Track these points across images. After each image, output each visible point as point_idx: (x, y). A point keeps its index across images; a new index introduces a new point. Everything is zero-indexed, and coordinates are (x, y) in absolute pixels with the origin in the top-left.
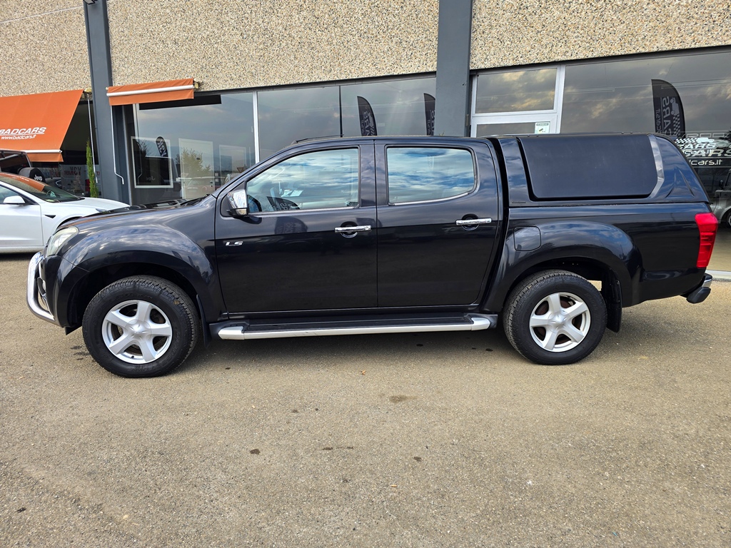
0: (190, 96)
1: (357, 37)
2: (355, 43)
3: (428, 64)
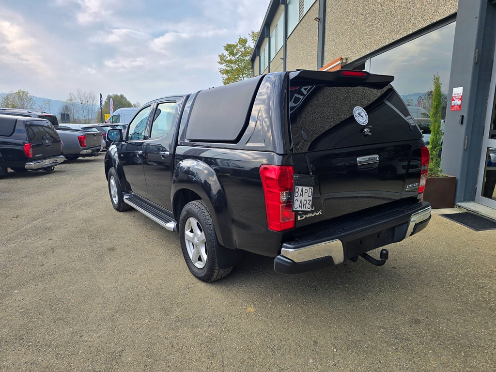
0: (339, 68)
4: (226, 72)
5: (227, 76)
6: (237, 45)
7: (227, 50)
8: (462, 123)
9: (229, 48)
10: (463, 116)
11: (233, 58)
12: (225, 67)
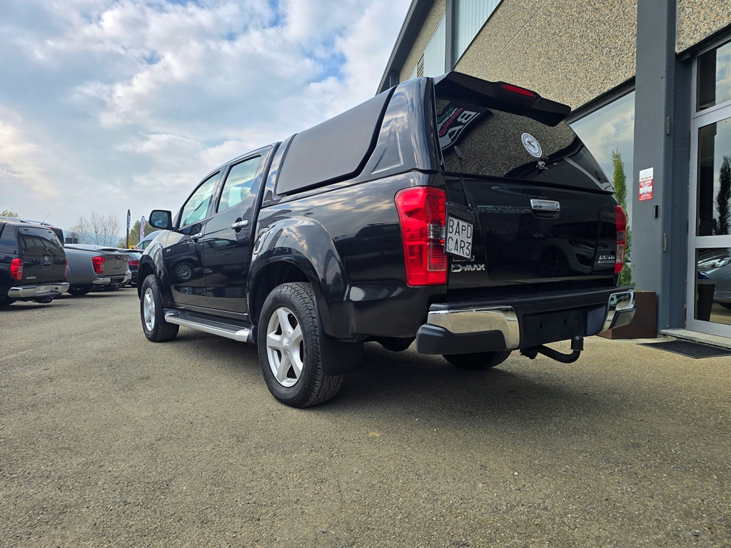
8: (657, 216)
10: (657, 207)
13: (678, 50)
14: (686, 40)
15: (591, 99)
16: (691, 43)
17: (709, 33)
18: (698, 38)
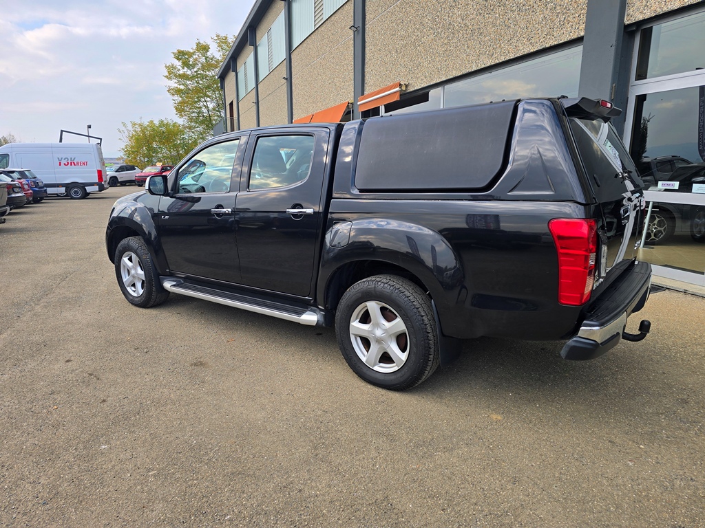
0: (396, 98)
1: (516, 13)
2: (515, 19)
3: (580, 28)
4: (178, 92)
5: (180, 99)
6: (194, 53)
7: (178, 59)
9: (181, 55)
11: (189, 72)
12: (176, 85)
13: (626, 22)
14: (635, 14)
15: (532, 51)
16: (641, 17)
17: (659, 11)
18: (648, 14)
